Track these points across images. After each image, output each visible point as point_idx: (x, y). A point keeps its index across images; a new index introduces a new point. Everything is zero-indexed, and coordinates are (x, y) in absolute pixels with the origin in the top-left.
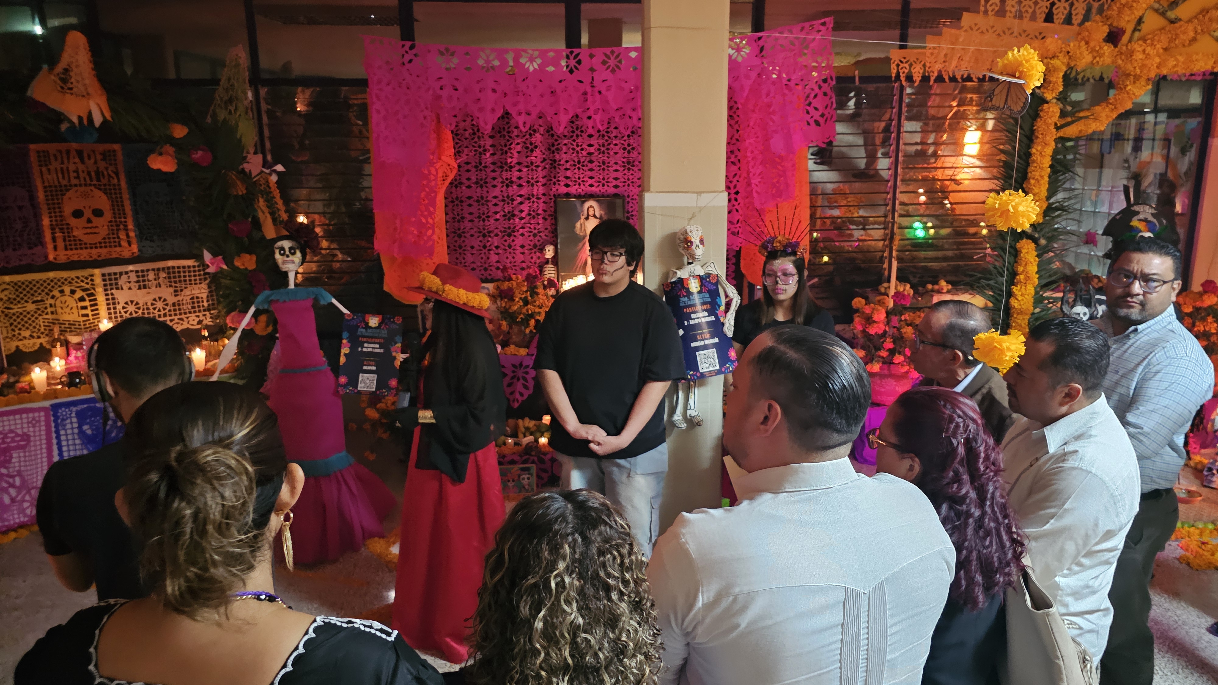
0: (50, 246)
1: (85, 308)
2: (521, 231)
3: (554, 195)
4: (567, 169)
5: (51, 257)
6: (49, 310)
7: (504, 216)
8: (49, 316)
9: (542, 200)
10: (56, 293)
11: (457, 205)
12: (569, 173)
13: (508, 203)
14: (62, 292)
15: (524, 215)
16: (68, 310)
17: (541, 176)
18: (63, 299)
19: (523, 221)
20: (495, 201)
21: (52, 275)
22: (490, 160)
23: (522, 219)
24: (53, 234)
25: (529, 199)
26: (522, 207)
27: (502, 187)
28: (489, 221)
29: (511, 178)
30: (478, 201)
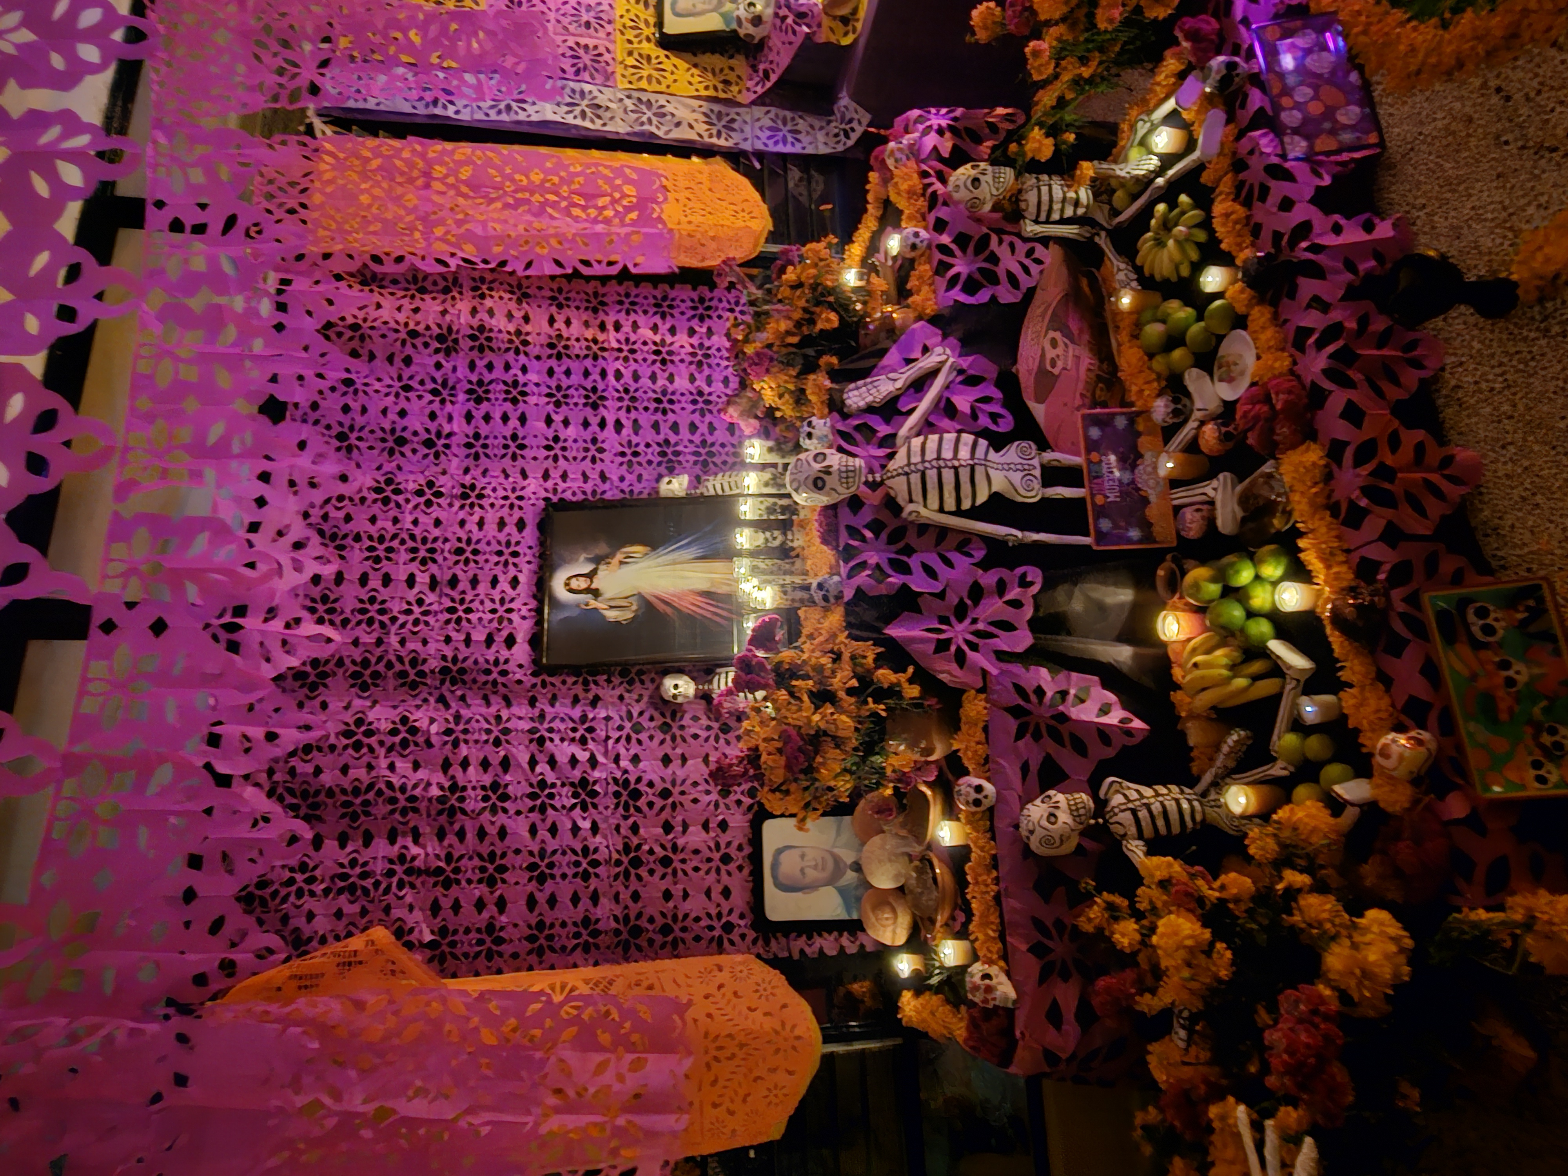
2: (624, 763)
3: (534, 674)
4: (468, 641)
7: (584, 809)
9: (548, 709)
11: (550, 938)
12: (479, 636)
13: (551, 796)
15: (583, 756)
17: (484, 710)
19: (601, 758)
20: (543, 834)
22: (433, 847)
23: (593, 762)
25: (541, 741)
26: (562, 759)
27: (505, 811)
28: (596, 850)
29: (484, 788)
30: (541, 879)
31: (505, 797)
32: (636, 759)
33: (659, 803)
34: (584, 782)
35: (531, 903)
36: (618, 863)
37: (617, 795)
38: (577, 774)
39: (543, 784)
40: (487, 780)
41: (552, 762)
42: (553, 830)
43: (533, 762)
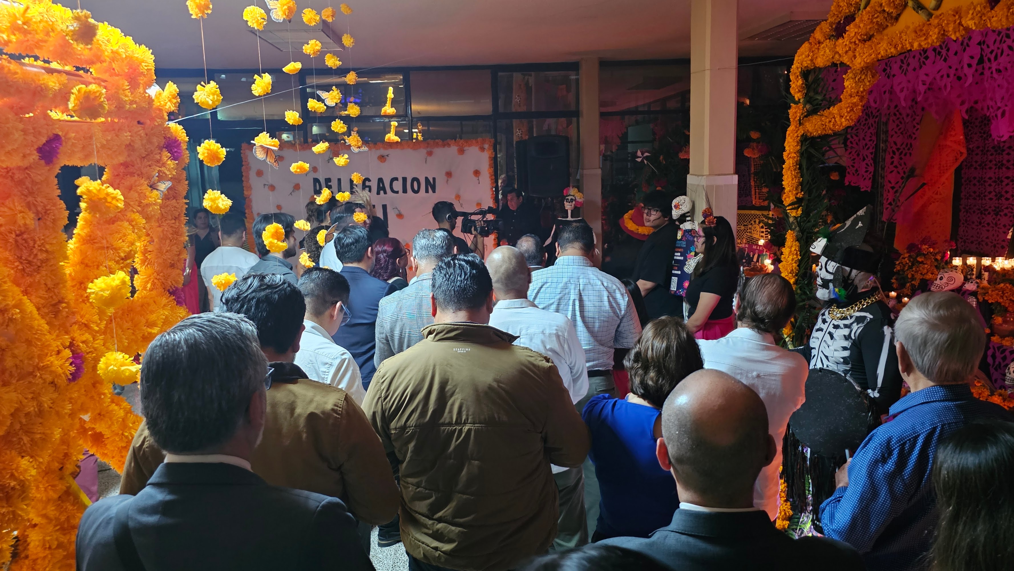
0: (754, 197)
1: (763, 232)
5: (754, 203)
6: (749, 230)
8: (748, 234)
10: (752, 222)
14: (755, 222)
16: (755, 232)
18: (754, 226)
20: (990, 182)
21: (753, 212)
24: (755, 190)
27: (996, 168)
28: (985, 199)
29: (1002, 161)
30: (979, 181)
31: (999, 168)
32: (1006, 215)
33: (994, 222)
34: (1002, 196)
35: (975, 178)
36: (982, 207)
37: (998, 207)
38: (1003, 193)
39: (1002, 181)
40: (1004, 162)
41: (1007, 184)
42: (990, 185)
43: (1007, 178)
